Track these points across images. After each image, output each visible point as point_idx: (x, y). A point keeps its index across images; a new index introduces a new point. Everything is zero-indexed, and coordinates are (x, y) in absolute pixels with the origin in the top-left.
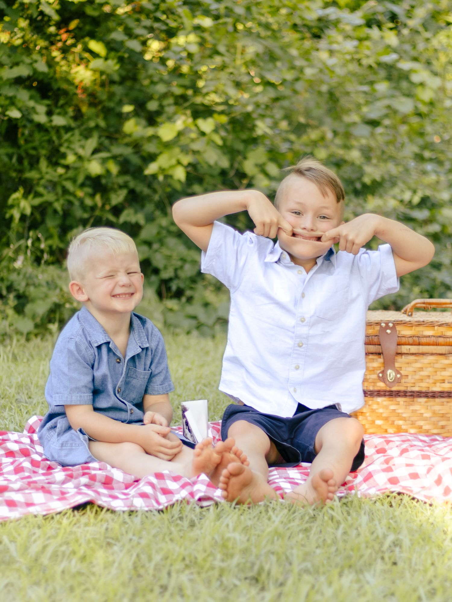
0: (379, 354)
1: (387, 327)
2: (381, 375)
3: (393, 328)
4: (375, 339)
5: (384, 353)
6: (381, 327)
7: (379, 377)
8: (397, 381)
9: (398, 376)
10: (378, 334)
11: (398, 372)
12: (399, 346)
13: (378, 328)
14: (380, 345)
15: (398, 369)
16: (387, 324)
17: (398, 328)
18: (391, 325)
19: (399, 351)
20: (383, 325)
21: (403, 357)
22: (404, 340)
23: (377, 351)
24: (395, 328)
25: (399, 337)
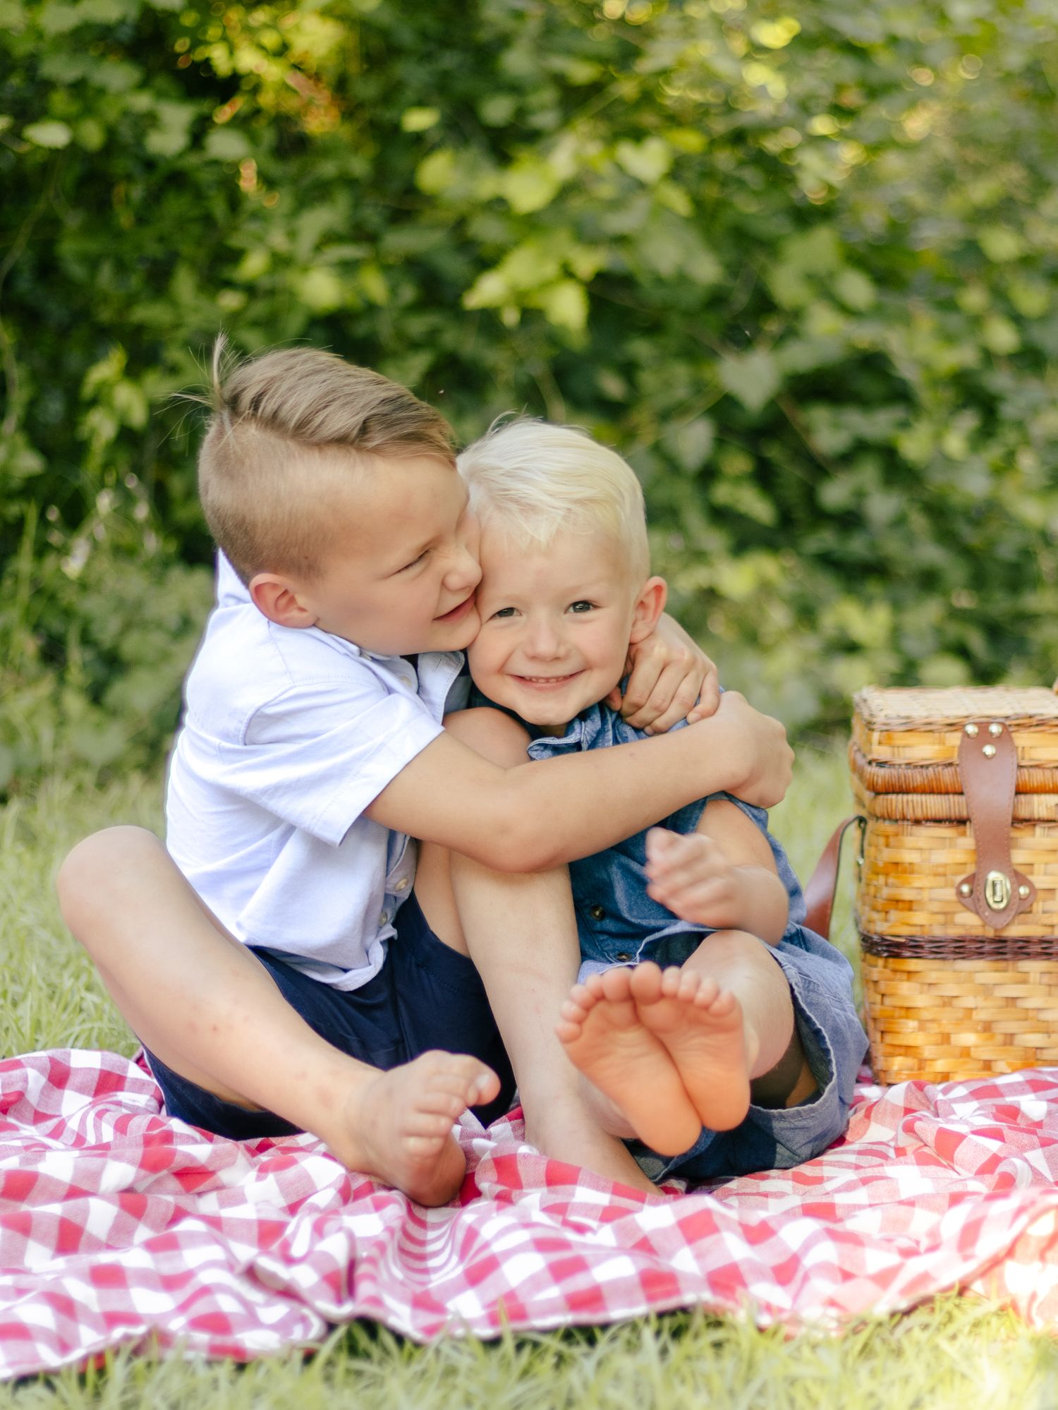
0: (962, 822)
1: (984, 734)
2: (965, 889)
3: (1004, 739)
4: (947, 776)
5: (973, 817)
6: (967, 735)
7: (960, 893)
8: (1021, 908)
9: (1023, 891)
10: (955, 760)
11: (1019, 878)
12: (1022, 798)
13: (955, 739)
14: (962, 793)
15: (1021, 869)
16: (983, 726)
17: (1022, 739)
18: (995, 729)
19: (1024, 813)
20: (971, 729)
21: (1039, 830)
22: (1037, 778)
23: (955, 813)
24: (1011, 740)
25: (1020, 767)
